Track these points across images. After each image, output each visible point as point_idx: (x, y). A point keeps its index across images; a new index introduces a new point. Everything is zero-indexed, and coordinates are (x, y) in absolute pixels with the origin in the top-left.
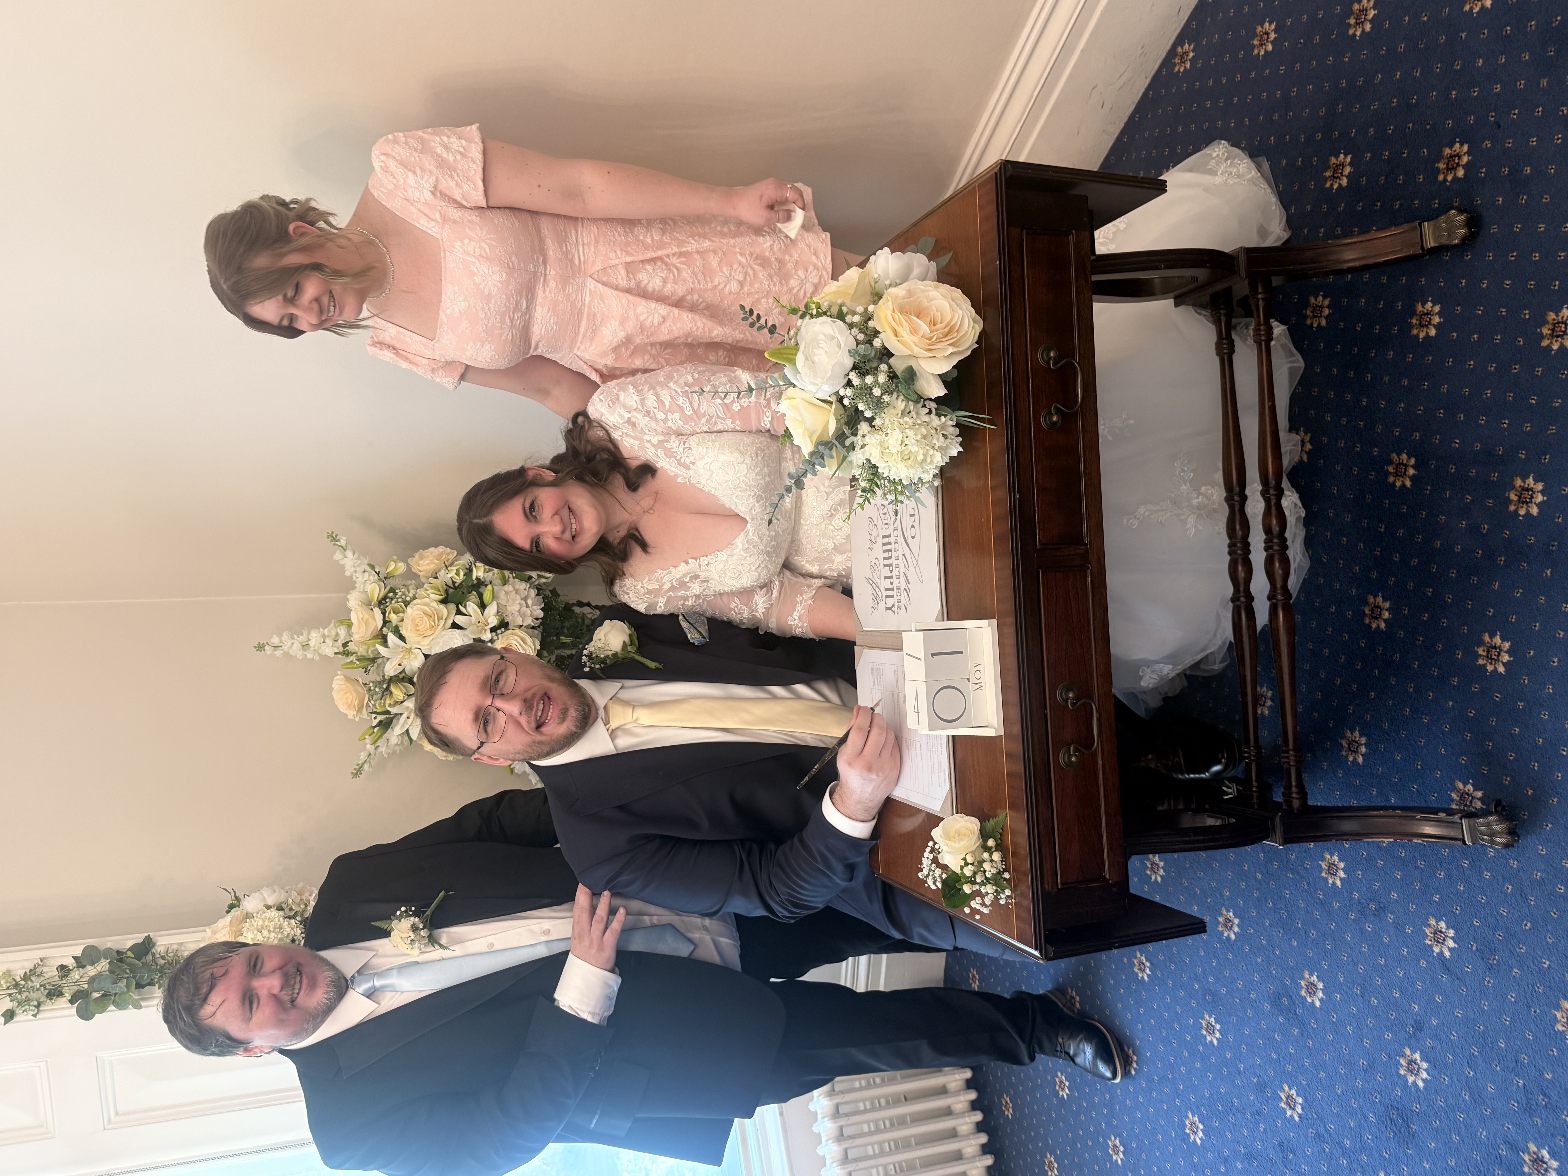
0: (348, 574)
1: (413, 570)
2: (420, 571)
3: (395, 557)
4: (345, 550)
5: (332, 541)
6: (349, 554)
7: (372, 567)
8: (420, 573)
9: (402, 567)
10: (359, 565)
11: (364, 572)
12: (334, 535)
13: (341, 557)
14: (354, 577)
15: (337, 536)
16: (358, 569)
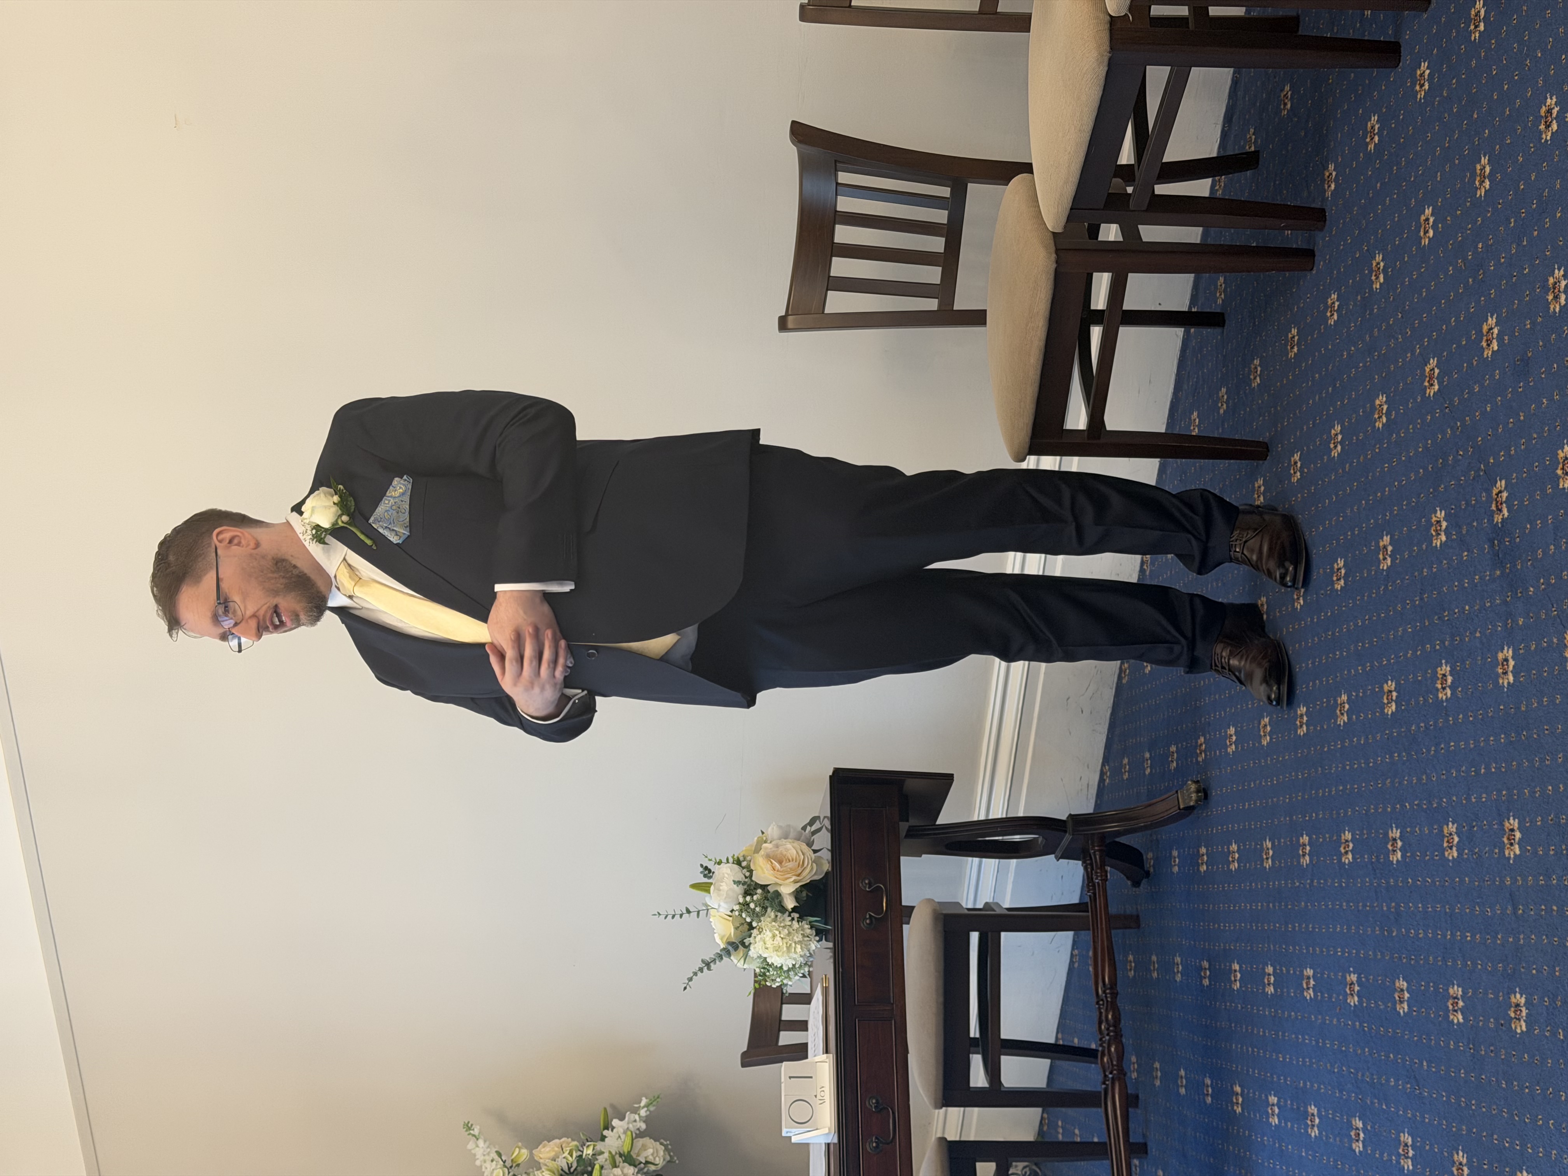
0: (478, 1163)
1: (536, 1158)
2: (541, 1158)
3: (520, 1144)
4: (477, 1139)
5: (467, 1131)
6: (481, 1143)
7: (499, 1154)
8: (541, 1161)
9: (525, 1152)
10: (488, 1154)
11: (492, 1161)
12: (469, 1125)
13: (474, 1146)
14: (483, 1167)
15: (472, 1125)
16: (487, 1158)
